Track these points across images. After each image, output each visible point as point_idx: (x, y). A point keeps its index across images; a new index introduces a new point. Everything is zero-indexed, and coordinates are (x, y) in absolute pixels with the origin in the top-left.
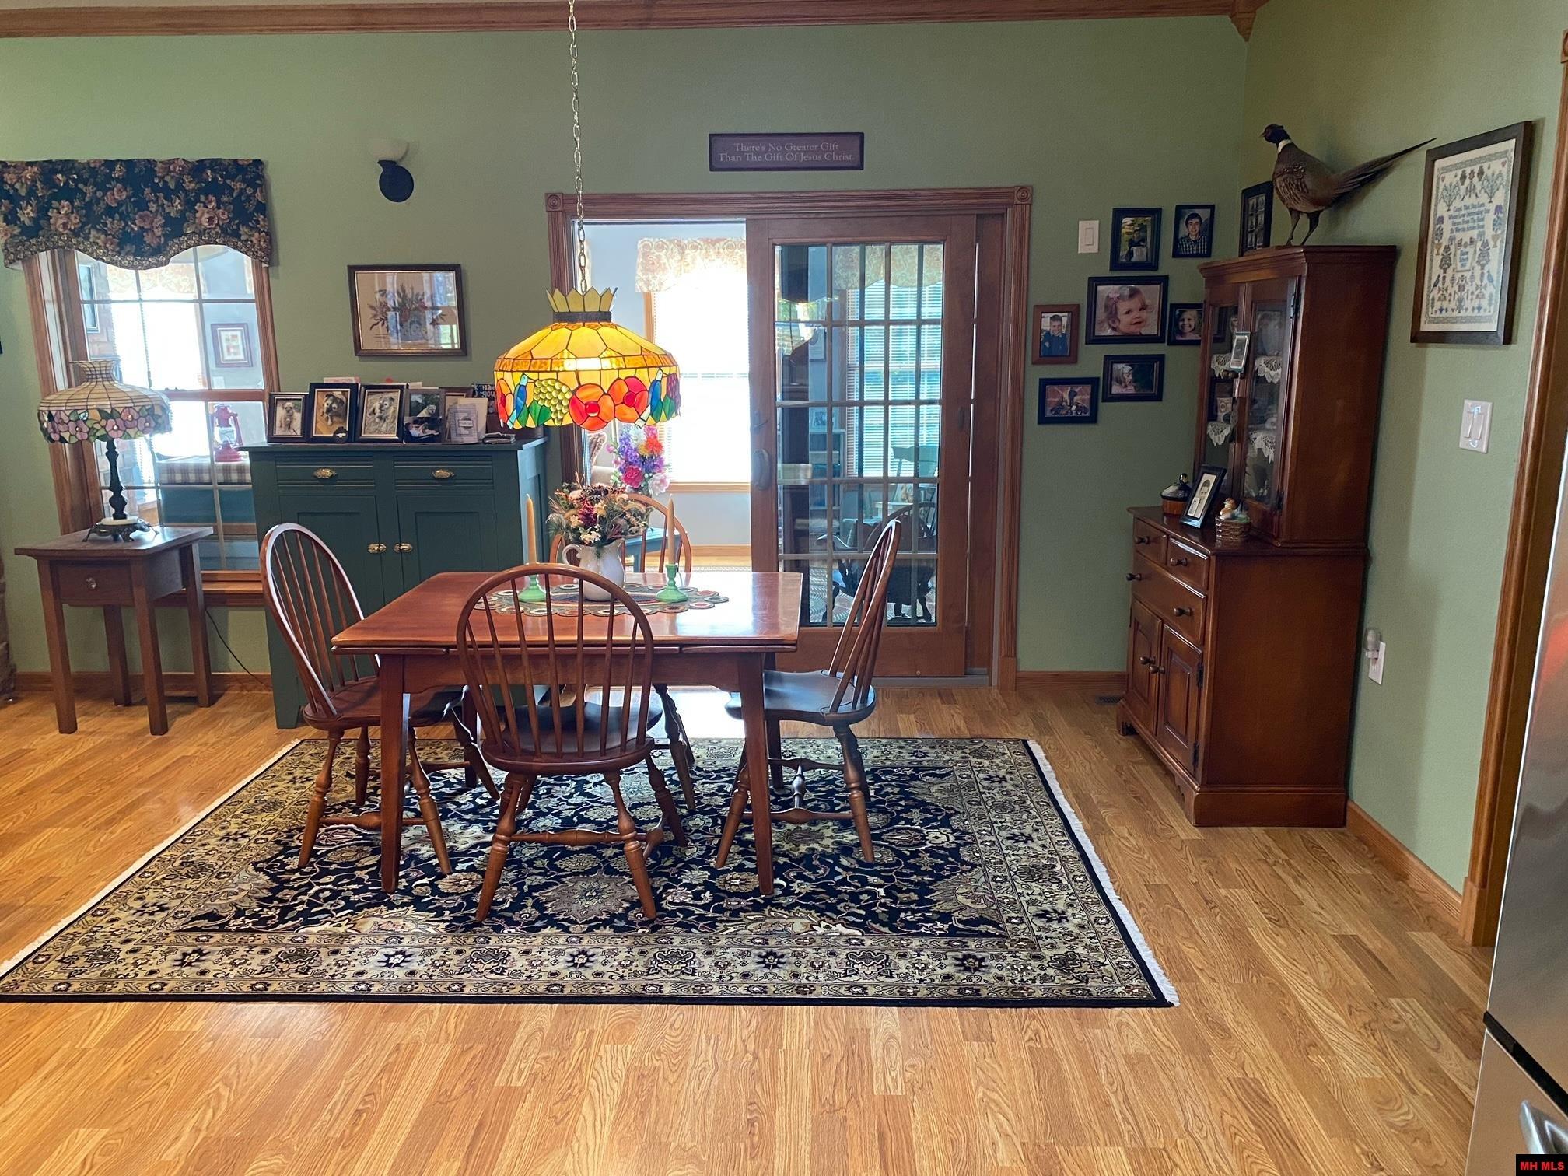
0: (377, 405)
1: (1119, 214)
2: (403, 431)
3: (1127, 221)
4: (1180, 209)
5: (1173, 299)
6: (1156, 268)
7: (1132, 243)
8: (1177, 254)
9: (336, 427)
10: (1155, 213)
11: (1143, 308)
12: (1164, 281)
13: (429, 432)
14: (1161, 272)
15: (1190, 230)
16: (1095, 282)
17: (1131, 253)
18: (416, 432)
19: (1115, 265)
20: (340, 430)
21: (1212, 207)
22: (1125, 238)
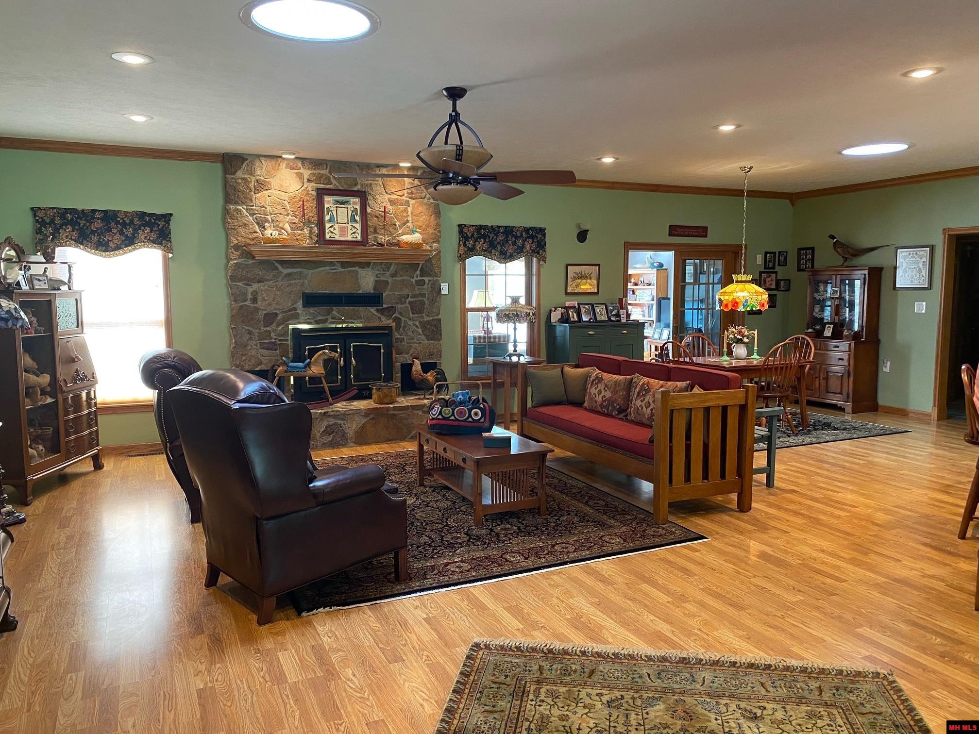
0: (598, 310)
1: (766, 253)
2: (609, 318)
3: (768, 255)
4: (780, 253)
5: (778, 278)
6: (774, 269)
7: (769, 262)
8: (779, 265)
9: (589, 318)
10: (774, 253)
11: (772, 280)
12: (776, 273)
13: (617, 319)
14: (776, 270)
15: (782, 258)
16: (761, 273)
17: (769, 265)
18: (613, 319)
19: (765, 268)
20: (591, 319)
21: (787, 252)
22: (768, 260)
